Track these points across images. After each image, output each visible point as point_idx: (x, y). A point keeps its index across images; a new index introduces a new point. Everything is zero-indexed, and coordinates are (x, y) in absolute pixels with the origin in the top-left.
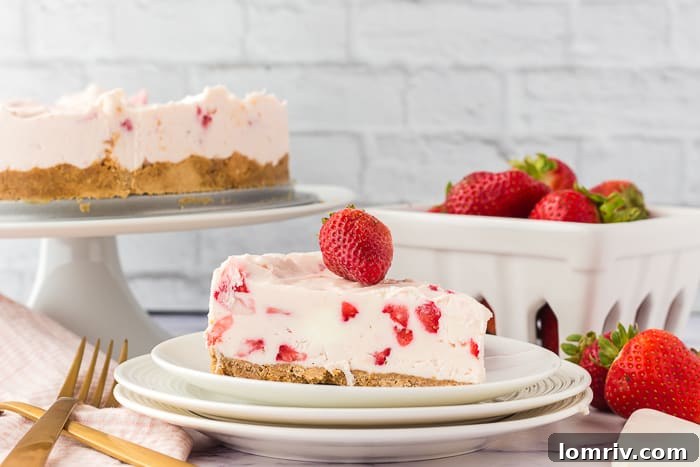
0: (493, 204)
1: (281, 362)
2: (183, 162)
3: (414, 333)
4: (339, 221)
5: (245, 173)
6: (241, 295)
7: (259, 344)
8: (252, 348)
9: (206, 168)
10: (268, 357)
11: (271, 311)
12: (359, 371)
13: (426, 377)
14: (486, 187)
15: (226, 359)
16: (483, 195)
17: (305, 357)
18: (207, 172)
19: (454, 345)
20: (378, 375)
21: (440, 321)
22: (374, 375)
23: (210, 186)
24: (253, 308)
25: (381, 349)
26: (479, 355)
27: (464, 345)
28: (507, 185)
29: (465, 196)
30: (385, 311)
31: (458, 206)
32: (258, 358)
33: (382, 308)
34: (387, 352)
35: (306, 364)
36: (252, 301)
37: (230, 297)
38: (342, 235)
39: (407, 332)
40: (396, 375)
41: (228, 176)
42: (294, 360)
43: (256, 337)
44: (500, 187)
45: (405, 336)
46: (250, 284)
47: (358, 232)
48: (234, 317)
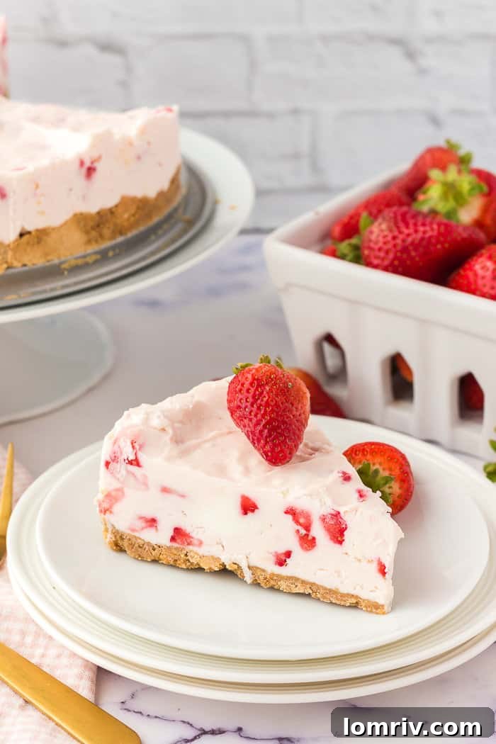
1: (175, 545)
2: (66, 223)
3: (317, 541)
5: (134, 215)
6: (133, 468)
7: (152, 522)
8: (144, 524)
9: (91, 224)
10: (161, 537)
11: (165, 490)
12: (257, 568)
13: (329, 587)
15: (117, 532)
16: (405, 249)
17: (201, 543)
18: (93, 228)
19: (360, 560)
20: (278, 576)
21: (345, 533)
22: (273, 574)
23: (96, 241)
24: (146, 484)
25: (282, 550)
26: (387, 575)
27: (370, 561)
29: (386, 247)
30: (287, 512)
32: (149, 536)
33: (284, 509)
34: (288, 554)
35: (202, 551)
36: (145, 477)
37: (122, 468)
39: (310, 538)
40: (297, 579)
42: (189, 544)
43: (150, 515)
45: (308, 542)
46: (143, 458)
48: (126, 490)
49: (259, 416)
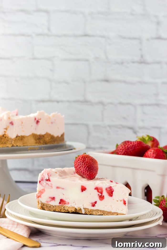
0: (132, 152)
1: (60, 205)
2: (30, 135)
3: (105, 196)
4: (81, 158)
5: (50, 139)
6: (48, 182)
7: (53, 199)
8: (51, 200)
9: (37, 138)
10: (56, 203)
11: (58, 188)
12: (86, 208)
13: (108, 211)
14: (129, 146)
15: (42, 203)
16: (128, 149)
17: (68, 203)
18: (38, 139)
19: (118, 201)
20: (92, 210)
21: (113, 193)
22: (91, 210)
23: (38, 143)
24: (52, 187)
25: (94, 201)
26: (126, 204)
27: (121, 201)
28: (136, 146)
29: (122, 149)
30: (95, 189)
31: (120, 152)
32: (53, 203)
33: (94, 188)
34: (96, 202)
35: (69, 205)
36: (51, 184)
37: (44, 183)
38: (82, 163)
39: (102, 196)
40: (98, 210)
41: (44, 140)
42: (65, 204)
43: (52, 196)
44: (134, 146)
45: (102, 197)
46: (51, 178)
47: (87, 162)
48: (45, 189)
49: (85, 165)
